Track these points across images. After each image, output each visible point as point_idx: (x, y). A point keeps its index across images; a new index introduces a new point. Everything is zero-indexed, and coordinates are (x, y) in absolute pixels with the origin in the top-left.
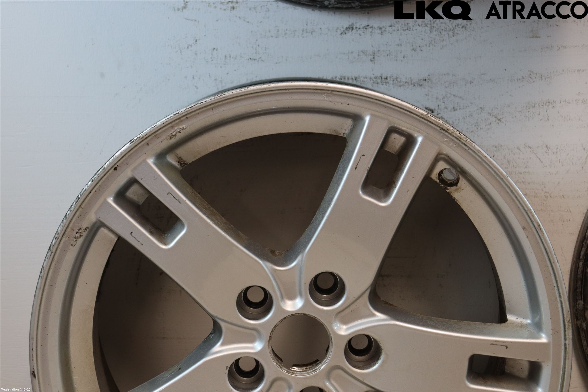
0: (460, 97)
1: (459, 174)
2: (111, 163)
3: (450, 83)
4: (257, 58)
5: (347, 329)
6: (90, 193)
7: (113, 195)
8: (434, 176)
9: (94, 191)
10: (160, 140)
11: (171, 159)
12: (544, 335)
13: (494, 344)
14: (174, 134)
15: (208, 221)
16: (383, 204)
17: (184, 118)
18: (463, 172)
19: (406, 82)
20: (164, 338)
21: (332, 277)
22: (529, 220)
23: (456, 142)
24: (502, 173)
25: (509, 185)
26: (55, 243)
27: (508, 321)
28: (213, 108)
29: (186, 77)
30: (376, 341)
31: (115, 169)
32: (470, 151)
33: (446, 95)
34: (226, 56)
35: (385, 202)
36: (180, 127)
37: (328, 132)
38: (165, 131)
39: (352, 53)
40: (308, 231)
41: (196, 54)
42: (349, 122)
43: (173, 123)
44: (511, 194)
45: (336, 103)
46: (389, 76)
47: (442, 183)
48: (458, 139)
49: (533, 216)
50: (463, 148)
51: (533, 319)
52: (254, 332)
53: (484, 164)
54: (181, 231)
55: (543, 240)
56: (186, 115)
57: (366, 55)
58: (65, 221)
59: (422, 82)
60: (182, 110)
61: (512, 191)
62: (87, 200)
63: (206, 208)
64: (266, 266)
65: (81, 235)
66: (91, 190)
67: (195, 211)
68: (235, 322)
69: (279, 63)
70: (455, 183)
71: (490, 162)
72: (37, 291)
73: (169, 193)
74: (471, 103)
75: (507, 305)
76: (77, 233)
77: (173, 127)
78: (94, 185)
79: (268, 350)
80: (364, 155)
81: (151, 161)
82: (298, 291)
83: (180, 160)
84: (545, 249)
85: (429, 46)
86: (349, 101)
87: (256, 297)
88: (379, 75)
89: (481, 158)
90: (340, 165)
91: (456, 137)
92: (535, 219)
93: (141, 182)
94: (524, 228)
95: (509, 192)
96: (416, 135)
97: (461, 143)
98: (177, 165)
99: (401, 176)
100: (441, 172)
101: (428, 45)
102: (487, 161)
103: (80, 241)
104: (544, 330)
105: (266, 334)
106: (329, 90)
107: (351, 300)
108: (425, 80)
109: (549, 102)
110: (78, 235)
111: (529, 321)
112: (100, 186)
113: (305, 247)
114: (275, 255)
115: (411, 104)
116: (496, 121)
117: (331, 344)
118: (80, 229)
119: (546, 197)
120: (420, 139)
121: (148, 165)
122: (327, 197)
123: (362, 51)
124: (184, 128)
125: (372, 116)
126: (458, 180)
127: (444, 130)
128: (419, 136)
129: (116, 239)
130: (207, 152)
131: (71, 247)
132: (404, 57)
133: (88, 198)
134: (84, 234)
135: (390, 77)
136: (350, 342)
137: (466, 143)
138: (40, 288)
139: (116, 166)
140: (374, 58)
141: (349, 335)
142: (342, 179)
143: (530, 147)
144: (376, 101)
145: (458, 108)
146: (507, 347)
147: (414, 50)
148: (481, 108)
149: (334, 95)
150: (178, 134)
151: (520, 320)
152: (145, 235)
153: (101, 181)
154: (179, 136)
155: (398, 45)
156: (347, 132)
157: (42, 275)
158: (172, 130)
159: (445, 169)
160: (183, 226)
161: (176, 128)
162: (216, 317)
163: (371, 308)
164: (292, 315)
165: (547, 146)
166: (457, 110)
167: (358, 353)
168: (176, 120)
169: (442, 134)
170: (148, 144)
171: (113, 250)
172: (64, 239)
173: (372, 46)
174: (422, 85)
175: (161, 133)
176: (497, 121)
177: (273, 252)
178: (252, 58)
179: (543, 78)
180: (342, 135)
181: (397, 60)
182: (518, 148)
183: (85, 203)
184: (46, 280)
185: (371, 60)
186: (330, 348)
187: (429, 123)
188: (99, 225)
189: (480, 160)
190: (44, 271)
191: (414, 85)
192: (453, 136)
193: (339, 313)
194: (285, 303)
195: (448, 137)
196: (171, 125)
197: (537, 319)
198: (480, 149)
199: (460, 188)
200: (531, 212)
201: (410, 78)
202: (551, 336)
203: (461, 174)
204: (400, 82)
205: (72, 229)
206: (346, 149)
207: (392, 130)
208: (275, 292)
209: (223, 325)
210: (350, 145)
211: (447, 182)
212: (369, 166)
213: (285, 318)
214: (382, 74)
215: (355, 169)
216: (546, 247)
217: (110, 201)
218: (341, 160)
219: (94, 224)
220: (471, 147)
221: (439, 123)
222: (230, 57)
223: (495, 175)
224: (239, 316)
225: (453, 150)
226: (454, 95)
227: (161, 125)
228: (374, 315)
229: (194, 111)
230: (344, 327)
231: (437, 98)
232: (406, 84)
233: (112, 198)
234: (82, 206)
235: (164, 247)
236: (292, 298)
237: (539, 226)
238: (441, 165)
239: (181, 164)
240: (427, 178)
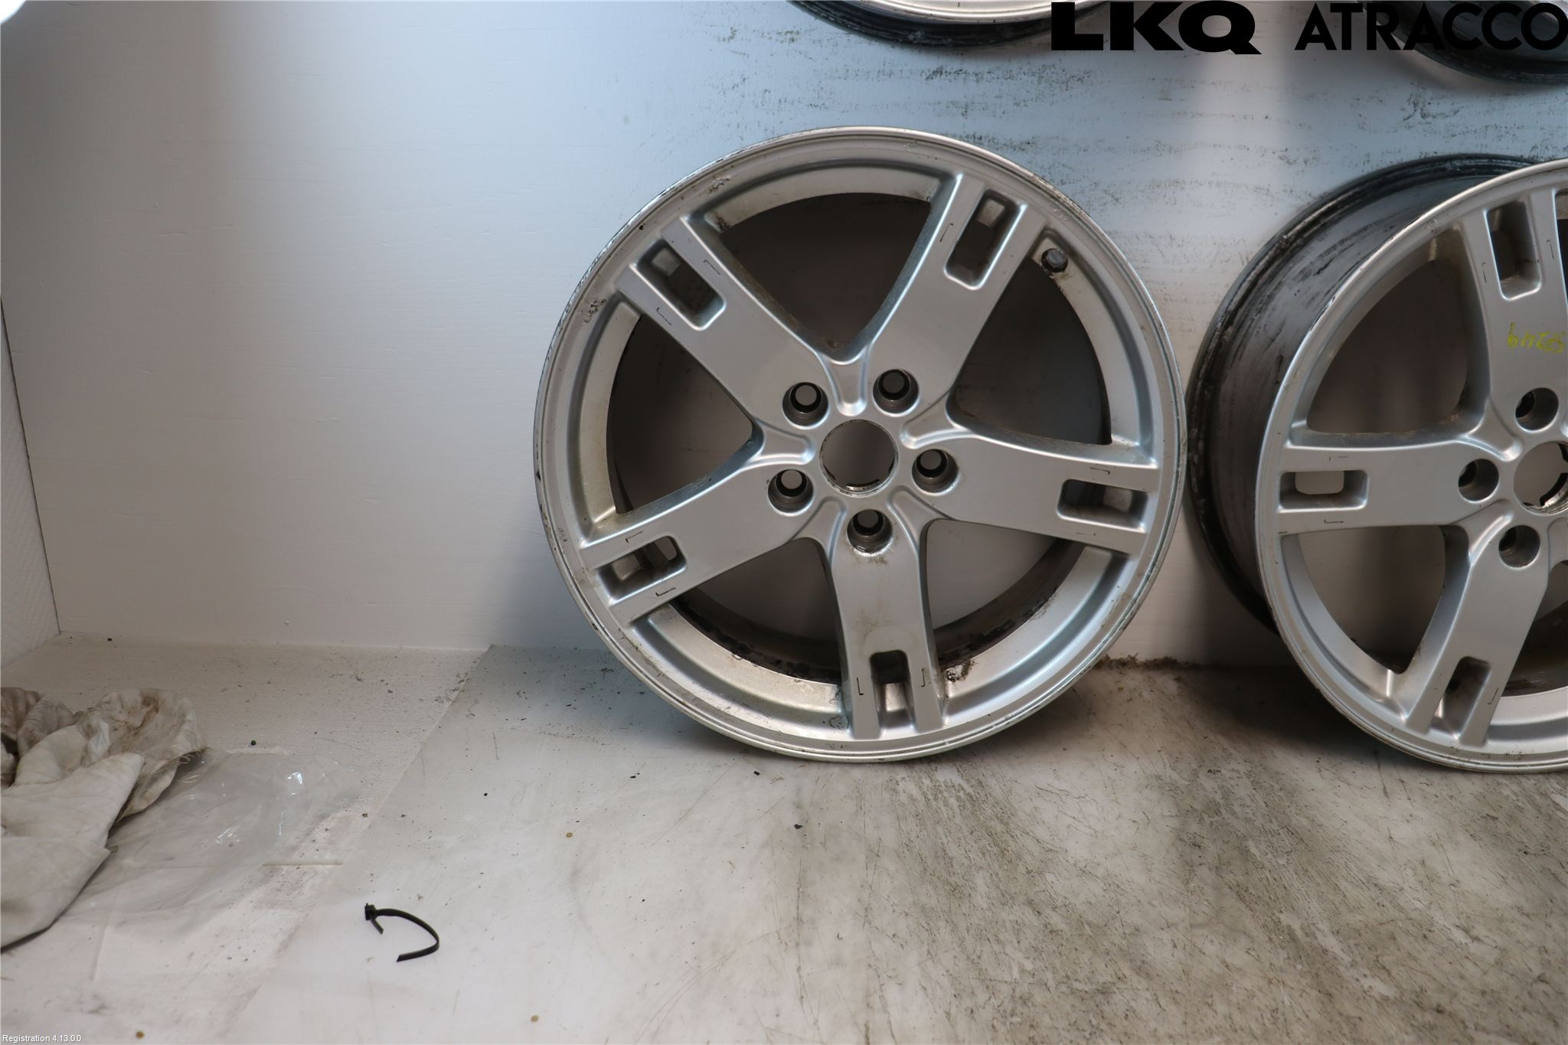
0: (1071, 168)
1: (1068, 256)
2: (636, 220)
3: (1059, 149)
4: (820, 104)
5: (918, 442)
6: (610, 256)
7: (637, 261)
8: (1037, 257)
9: (614, 254)
10: (698, 193)
11: (709, 220)
12: (1153, 460)
13: (1094, 467)
14: (715, 186)
15: (753, 298)
16: (972, 288)
17: (729, 166)
18: (1072, 253)
19: (1005, 145)
20: (689, 449)
21: (902, 379)
22: (1149, 319)
23: (1067, 215)
24: (1120, 257)
25: (1129, 273)
26: (566, 317)
27: (1113, 443)
28: (765, 155)
29: (729, 125)
30: (951, 458)
31: (641, 228)
32: (1084, 227)
33: (1054, 165)
34: (780, 101)
35: (975, 285)
36: (724, 178)
37: (908, 195)
38: (704, 182)
39: (939, 103)
40: (875, 318)
41: (743, 96)
42: (934, 183)
43: (715, 173)
44: (1131, 285)
45: (921, 157)
46: (984, 135)
47: (1046, 267)
48: (1069, 210)
49: (1155, 313)
50: (1076, 223)
51: (1142, 442)
52: (803, 441)
53: (1100, 244)
54: (719, 309)
55: (1164, 344)
56: (732, 162)
57: (956, 107)
58: (577, 291)
59: (1025, 146)
60: (727, 156)
61: (1131, 280)
62: (605, 266)
63: (750, 282)
64: (822, 359)
65: (596, 310)
66: (611, 254)
67: (737, 286)
68: (779, 426)
69: (847, 112)
70: (1062, 268)
71: (1109, 242)
72: (544, 376)
73: (705, 261)
74: (1084, 176)
75: (1113, 424)
76: (592, 306)
77: (714, 177)
78: (615, 247)
79: (819, 463)
80: (952, 224)
81: (685, 220)
82: (859, 392)
83: (720, 221)
84: (1166, 354)
85: (1036, 101)
86: (937, 154)
87: (806, 398)
88: (971, 133)
89: (1097, 236)
90: (921, 237)
91: (1068, 208)
92: (1156, 317)
93: (673, 246)
94: (1142, 328)
95: (1129, 281)
96: (1018, 203)
97: (1073, 216)
98: (716, 227)
99: (996, 253)
100: (1045, 254)
101: (1034, 100)
102: (1104, 241)
103: (596, 316)
104: (1154, 453)
105: (818, 443)
106: (912, 139)
107: (926, 406)
108: (1029, 143)
109: (1177, 182)
110: (593, 309)
111: (1137, 444)
112: (622, 249)
113: (873, 337)
114: (834, 347)
115: (1015, 163)
116: (1112, 201)
117: (896, 459)
118: (596, 302)
119: (1166, 300)
120: (1023, 208)
121: (682, 224)
122: (901, 276)
123: (952, 102)
124: (728, 180)
125: (966, 174)
126: (1066, 264)
127: (1053, 197)
128: (1022, 204)
129: (638, 318)
130: (755, 213)
131: (585, 323)
132: (1004, 113)
133: (607, 263)
134: (601, 308)
135: (985, 137)
136: (919, 458)
137: (1080, 216)
138: (547, 372)
139: (642, 224)
140: (966, 112)
141: (920, 449)
142: (922, 253)
143: (1151, 237)
144: (971, 156)
145: (1067, 182)
146: (1109, 473)
147: (1017, 104)
148: (1095, 183)
149: (920, 145)
150: (721, 187)
151: (1126, 442)
152: (674, 312)
153: (624, 242)
154: (722, 190)
155: (997, 97)
156: (932, 195)
157: (549, 356)
158: (714, 181)
159: (1051, 250)
160: (721, 303)
161: (718, 179)
162: (758, 419)
163: (948, 418)
164: (851, 421)
165: (1171, 237)
166: (1065, 183)
167: (928, 473)
168: (719, 168)
169: (1051, 204)
170: (682, 198)
171: (633, 333)
172: (576, 313)
173: (965, 96)
174: (1024, 150)
175: (699, 184)
176: (1114, 201)
177: (830, 343)
178: (812, 103)
179: (1173, 151)
180: (925, 199)
181: (995, 116)
182: (1137, 238)
183: (602, 269)
184: (554, 362)
185: (963, 115)
186: (895, 465)
187: (1036, 188)
188: (618, 298)
189: (1095, 238)
190: (552, 352)
191: (1015, 149)
192: (1065, 206)
193: (908, 422)
194: (842, 405)
195: (1058, 207)
196: (712, 174)
197: (1147, 441)
198: (1096, 225)
199: (1067, 275)
200: (1153, 308)
201: (1010, 140)
202: (1162, 462)
203: (1070, 255)
204: (998, 144)
205: (587, 302)
206: (929, 217)
207: (989, 195)
208: (831, 392)
209: (764, 429)
210: (934, 212)
211: (1051, 267)
212: (958, 238)
213: (841, 425)
214: (975, 133)
215: (941, 241)
216: (1167, 352)
217: (633, 267)
218: (923, 230)
219: (614, 296)
220: (1086, 222)
221: (1048, 188)
222: (786, 101)
223: (1113, 259)
224: (786, 421)
225: (1064, 224)
226: (1063, 165)
227: (699, 174)
228: (951, 427)
229: (742, 158)
230: (914, 439)
231: (1042, 168)
232: (1005, 147)
233: (635, 265)
234: (599, 273)
235: (696, 328)
236: (852, 400)
237: (1161, 325)
238: (1047, 244)
239: (721, 227)
240: (1028, 261)
